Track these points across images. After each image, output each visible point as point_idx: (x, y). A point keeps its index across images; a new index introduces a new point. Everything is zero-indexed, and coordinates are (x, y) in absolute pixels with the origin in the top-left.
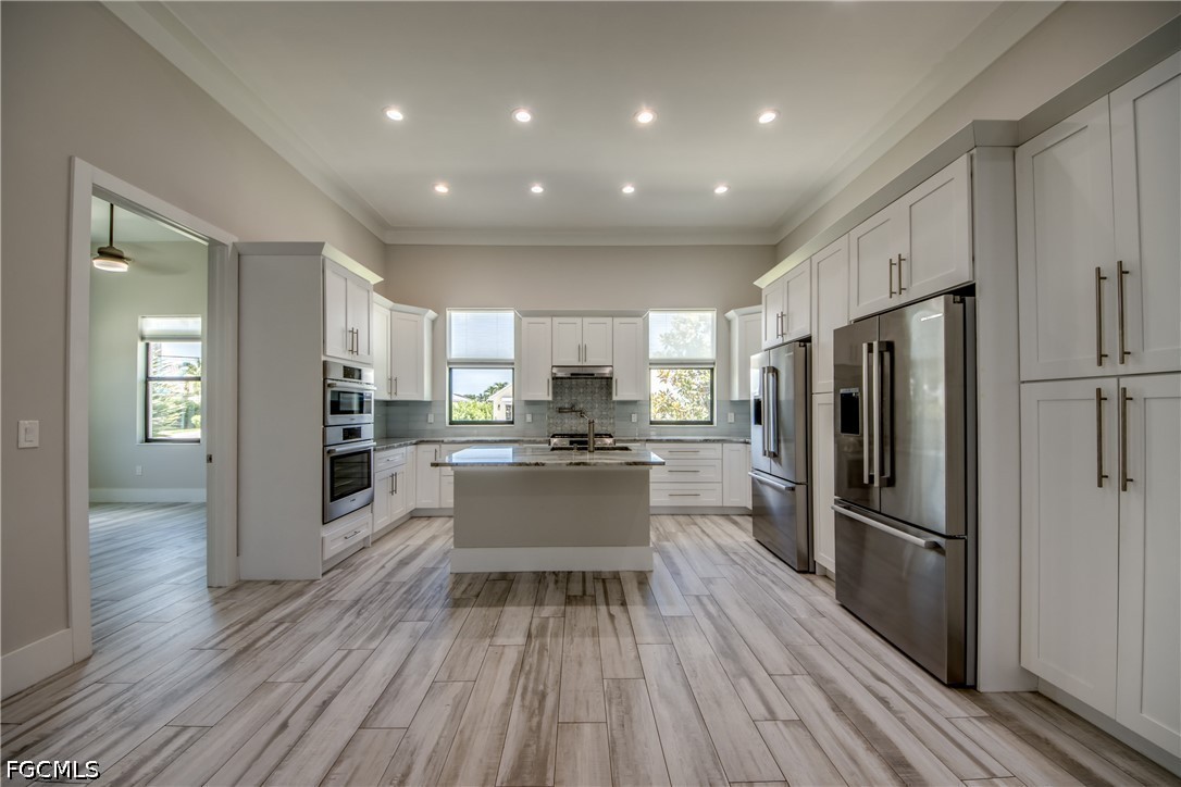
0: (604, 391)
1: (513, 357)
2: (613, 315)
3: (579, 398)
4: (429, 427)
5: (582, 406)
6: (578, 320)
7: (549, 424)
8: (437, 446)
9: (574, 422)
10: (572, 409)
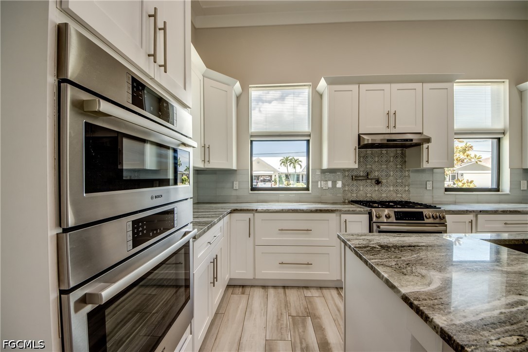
0: (399, 160)
1: (310, 130)
2: (423, 80)
3: (374, 167)
4: (234, 193)
5: (377, 174)
6: (386, 87)
7: (344, 191)
8: (250, 215)
9: (369, 189)
10: (367, 177)
